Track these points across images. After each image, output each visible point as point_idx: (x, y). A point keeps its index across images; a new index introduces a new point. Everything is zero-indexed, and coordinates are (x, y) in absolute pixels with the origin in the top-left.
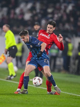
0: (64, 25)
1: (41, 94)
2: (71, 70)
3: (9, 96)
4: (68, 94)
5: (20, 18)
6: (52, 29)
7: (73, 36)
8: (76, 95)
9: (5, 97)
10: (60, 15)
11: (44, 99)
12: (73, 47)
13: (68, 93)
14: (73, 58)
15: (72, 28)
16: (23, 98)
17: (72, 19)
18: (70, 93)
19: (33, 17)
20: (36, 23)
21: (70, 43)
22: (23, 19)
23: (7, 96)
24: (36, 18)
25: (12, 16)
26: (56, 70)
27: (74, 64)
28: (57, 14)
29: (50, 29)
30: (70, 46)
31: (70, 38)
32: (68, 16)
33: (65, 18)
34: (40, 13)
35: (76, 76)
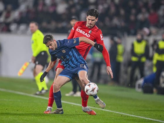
0: (111, 19)
1: (81, 114)
2: (122, 80)
3: (37, 117)
4: (118, 114)
5: (51, 10)
6: (94, 21)
7: (123, 35)
8: (128, 115)
9: (32, 118)
10: (106, 6)
11: (85, 120)
12: (124, 50)
13: (118, 112)
14: (125, 65)
15: (123, 24)
16: (56, 120)
17: (122, 12)
18: (121, 112)
19: (69, 9)
20: (74, 17)
21: (120, 43)
22: (55, 12)
23: (35, 117)
24: (73, 10)
25: (40, 8)
26: (101, 81)
27: (126, 72)
28: (102, 4)
29: (91, 22)
30: (120, 48)
31: (119, 38)
32: (117, 7)
33: (113, 10)
34: (78, 3)
35: (129, 89)
